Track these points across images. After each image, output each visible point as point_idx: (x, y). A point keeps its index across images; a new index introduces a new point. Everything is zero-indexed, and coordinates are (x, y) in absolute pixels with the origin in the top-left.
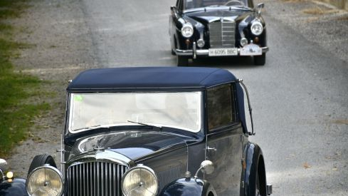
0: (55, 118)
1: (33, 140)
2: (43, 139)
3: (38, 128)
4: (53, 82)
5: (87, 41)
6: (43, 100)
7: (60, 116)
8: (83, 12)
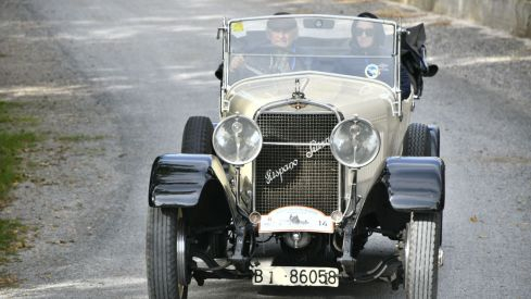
0: (52, 153)
1: (33, 181)
2: (48, 180)
3: (31, 165)
4: (25, 104)
5: (53, 49)
6: (20, 129)
7: (59, 149)
8: (28, 9)
